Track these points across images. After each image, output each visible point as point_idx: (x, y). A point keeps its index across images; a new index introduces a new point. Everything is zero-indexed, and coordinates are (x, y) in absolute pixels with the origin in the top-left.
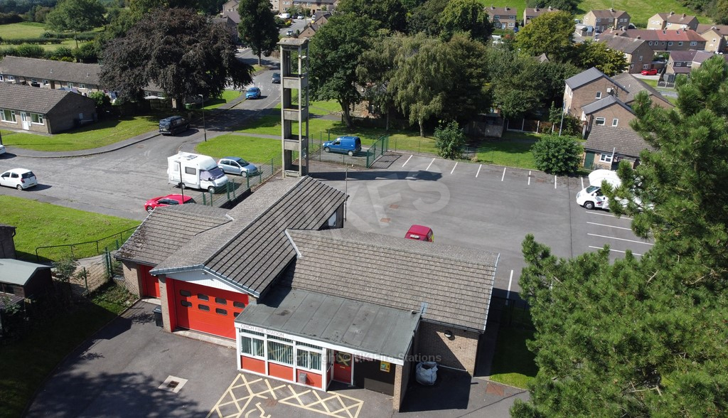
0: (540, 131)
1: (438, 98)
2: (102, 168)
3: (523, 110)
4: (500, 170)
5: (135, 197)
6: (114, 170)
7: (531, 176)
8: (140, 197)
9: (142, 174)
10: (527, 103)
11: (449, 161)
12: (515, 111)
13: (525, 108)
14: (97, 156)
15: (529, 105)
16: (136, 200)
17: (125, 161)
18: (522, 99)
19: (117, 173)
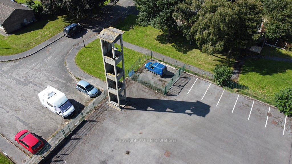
0: (286, 48)
1: (221, 43)
2: (17, 77)
3: (278, 37)
4: (250, 105)
5: (19, 118)
6: (22, 80)
7: (269, 115)
8: (21, 118)
9: (35, 87)
10: (283, 32)
11: (219, 88)
12: (273, 36)
13: (280, 35)
14: (21, 60)
15: (284, 34)
16: (18, 121)
17: (32, 69)
18: (281, 29)
19: (22, 83)
